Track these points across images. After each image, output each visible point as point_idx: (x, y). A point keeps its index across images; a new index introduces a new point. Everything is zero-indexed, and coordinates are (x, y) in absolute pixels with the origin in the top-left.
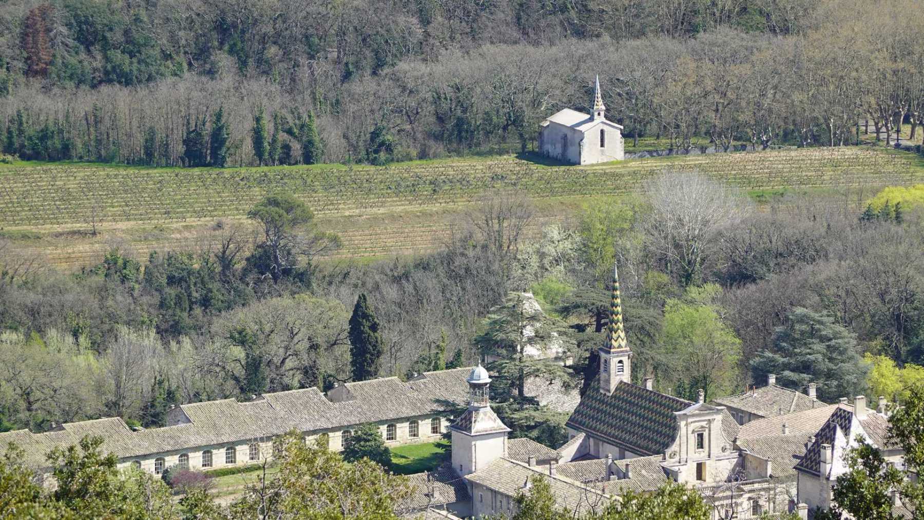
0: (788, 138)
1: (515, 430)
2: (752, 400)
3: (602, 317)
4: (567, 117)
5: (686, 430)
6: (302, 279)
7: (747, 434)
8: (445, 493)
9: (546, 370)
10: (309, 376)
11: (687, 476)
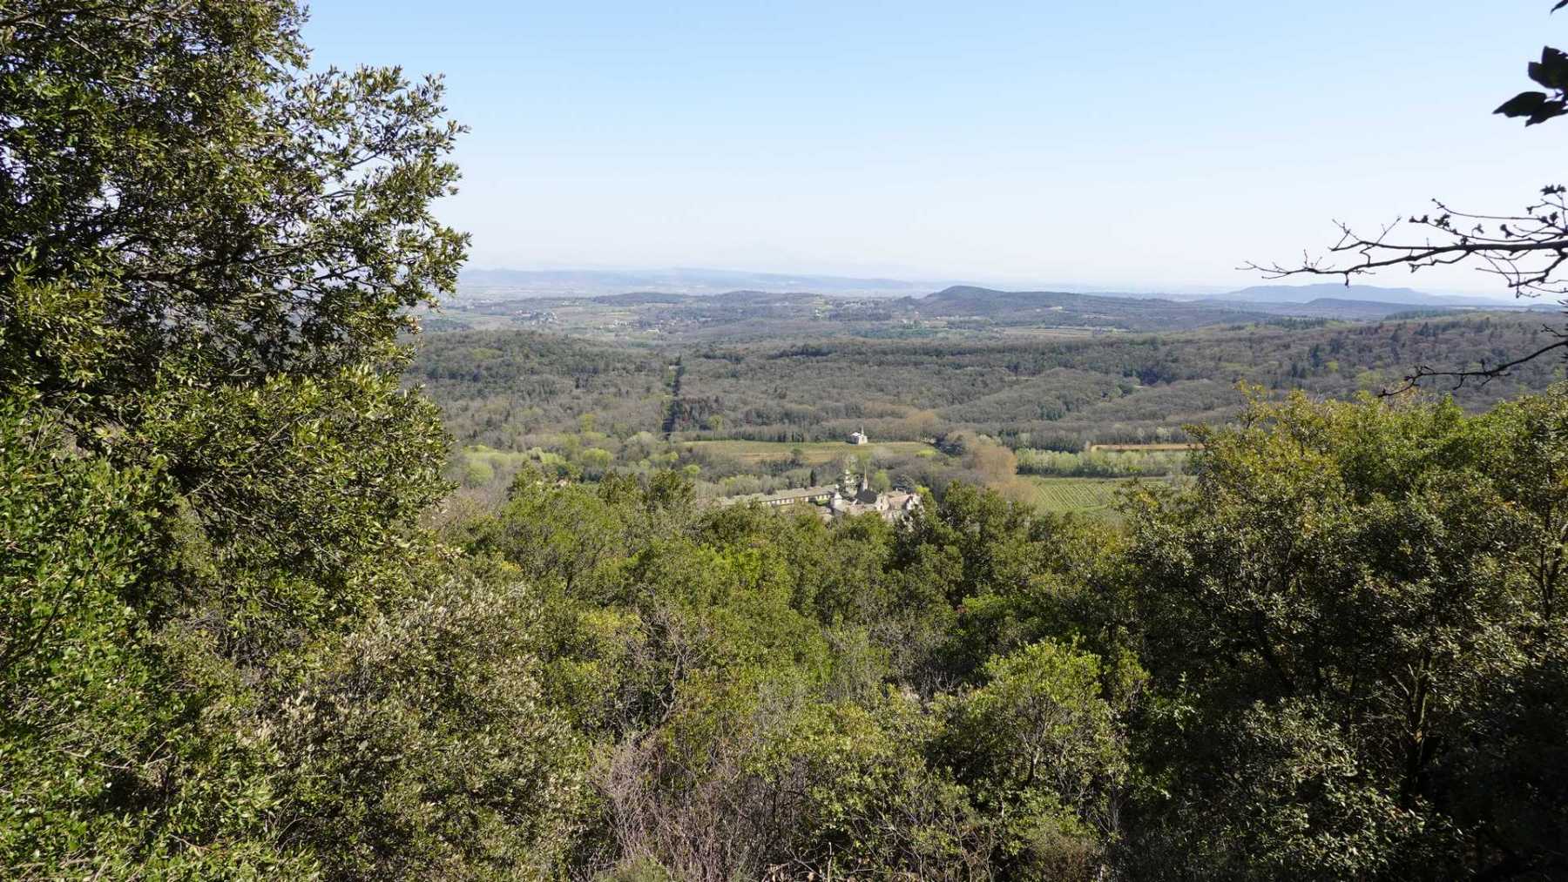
1: (844, 498)
2: (893, 493)
3: (862, 475)
4: (856, 434)
6: (801, 466)
7: (891, 500)
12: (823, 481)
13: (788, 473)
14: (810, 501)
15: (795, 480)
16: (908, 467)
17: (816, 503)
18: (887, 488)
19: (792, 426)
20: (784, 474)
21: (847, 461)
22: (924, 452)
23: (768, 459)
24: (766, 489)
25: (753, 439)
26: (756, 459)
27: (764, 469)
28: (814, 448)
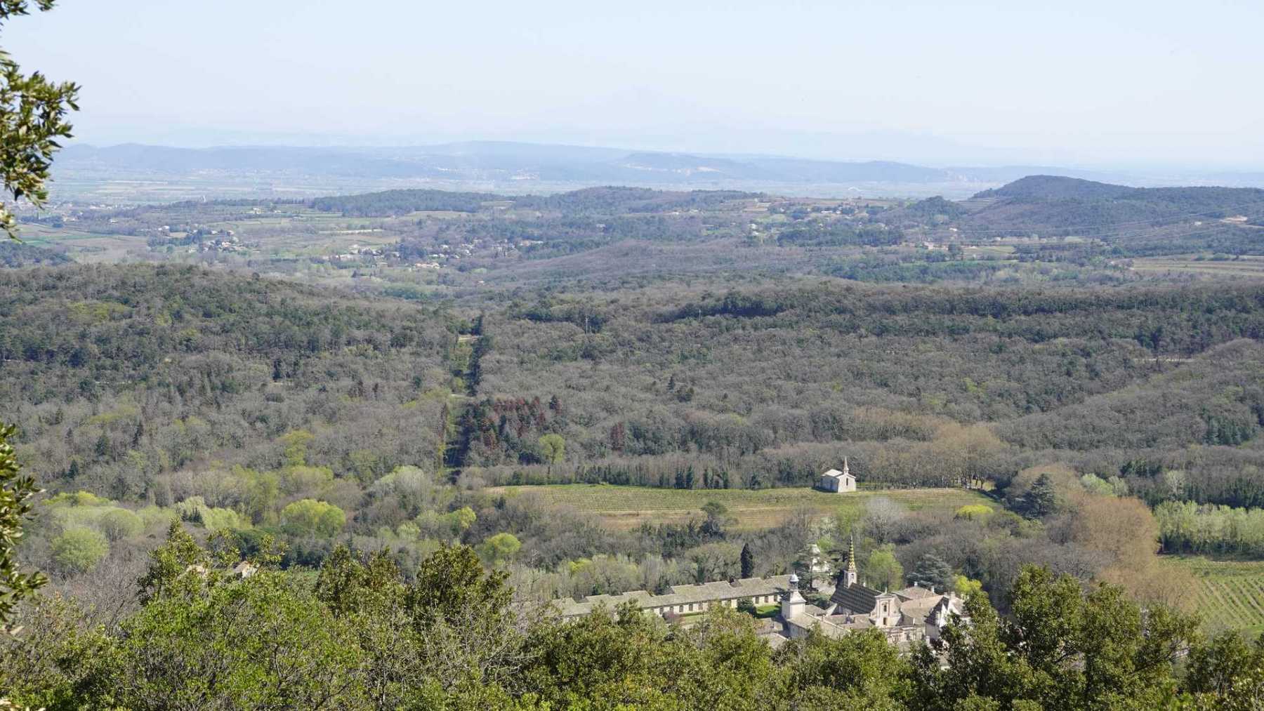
0: (924, 484)
1: (808, 601)
2: (907, 592)
3: (846, 556)
4: (833, 473)
5: (879, 604)
6: (722, 536)
7: (904, 606)
8: (778, 627)
9: (821, 576)
10: (724, 576)
11: (879, 624)
12: (766, 567)
13: (697, 551)
14: (740, 609)
15: (710, 564)
16: (939, 539)
17: (753, 611)
18: (897, 582)
19: (706, 457)
20: (688, 553)
21: (814, 526)
22: (969, 509)
23: (656, 523)
24: (651, 584)
25: (626, 482)
26: (633, 521)
27: (647, 542)
28: (749, 500)
